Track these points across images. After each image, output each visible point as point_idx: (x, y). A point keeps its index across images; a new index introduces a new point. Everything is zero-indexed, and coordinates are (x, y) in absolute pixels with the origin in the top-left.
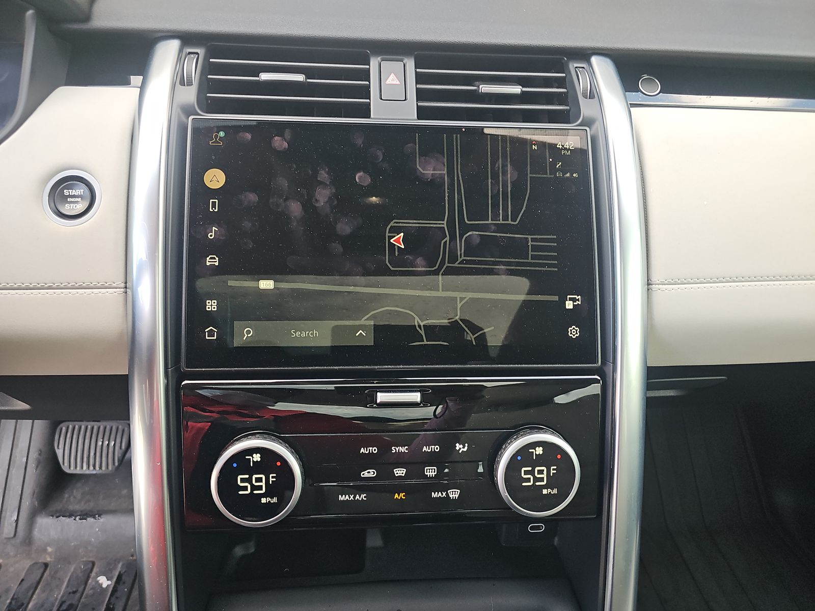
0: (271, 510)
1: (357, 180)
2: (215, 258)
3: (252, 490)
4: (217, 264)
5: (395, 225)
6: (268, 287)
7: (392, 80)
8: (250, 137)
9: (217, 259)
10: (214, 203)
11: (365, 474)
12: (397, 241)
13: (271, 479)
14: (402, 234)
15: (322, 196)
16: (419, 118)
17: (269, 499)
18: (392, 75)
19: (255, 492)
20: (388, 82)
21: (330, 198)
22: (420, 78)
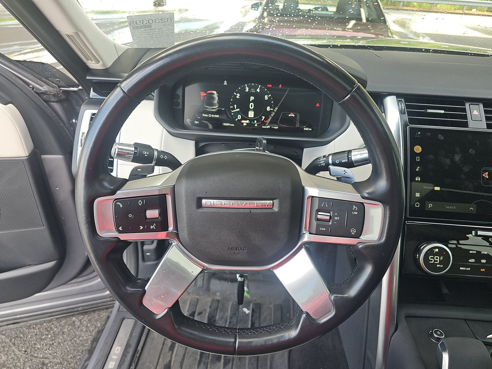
0: (441, 269)
1: (470, 152)
2: (418, 178)
3: (434, 262)
4: (419, 180)
5: (485, 169)
6: (438, 190)
7: (475, 112)
8: (430, 135)
9: (420, 178)
10: (418, 158)
11: (470, 261)
12: (485, 175)
13: (441, 259)
14: (487, 173)
15: (457, 158)
16: (488, 128)
17: (440, 265)
18: (475, 110)
19: (435, 262)
20: (473, 113)
21: (460, 158)
22: (486, 112)
